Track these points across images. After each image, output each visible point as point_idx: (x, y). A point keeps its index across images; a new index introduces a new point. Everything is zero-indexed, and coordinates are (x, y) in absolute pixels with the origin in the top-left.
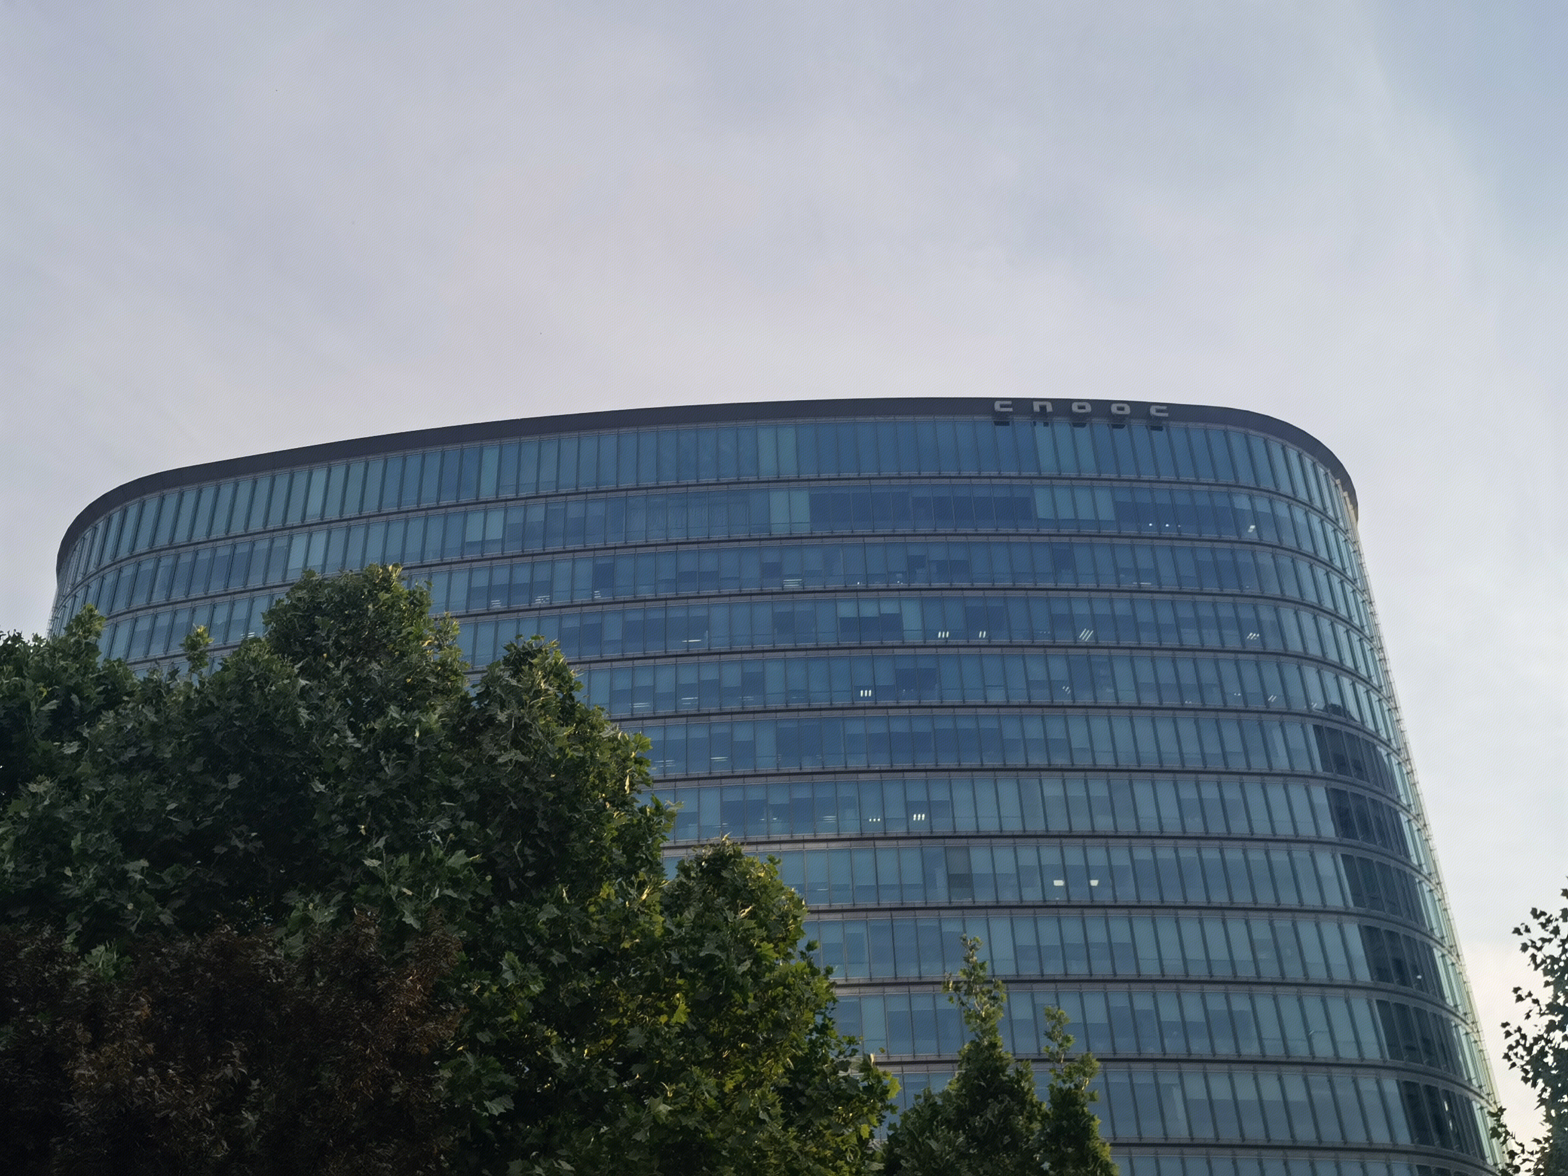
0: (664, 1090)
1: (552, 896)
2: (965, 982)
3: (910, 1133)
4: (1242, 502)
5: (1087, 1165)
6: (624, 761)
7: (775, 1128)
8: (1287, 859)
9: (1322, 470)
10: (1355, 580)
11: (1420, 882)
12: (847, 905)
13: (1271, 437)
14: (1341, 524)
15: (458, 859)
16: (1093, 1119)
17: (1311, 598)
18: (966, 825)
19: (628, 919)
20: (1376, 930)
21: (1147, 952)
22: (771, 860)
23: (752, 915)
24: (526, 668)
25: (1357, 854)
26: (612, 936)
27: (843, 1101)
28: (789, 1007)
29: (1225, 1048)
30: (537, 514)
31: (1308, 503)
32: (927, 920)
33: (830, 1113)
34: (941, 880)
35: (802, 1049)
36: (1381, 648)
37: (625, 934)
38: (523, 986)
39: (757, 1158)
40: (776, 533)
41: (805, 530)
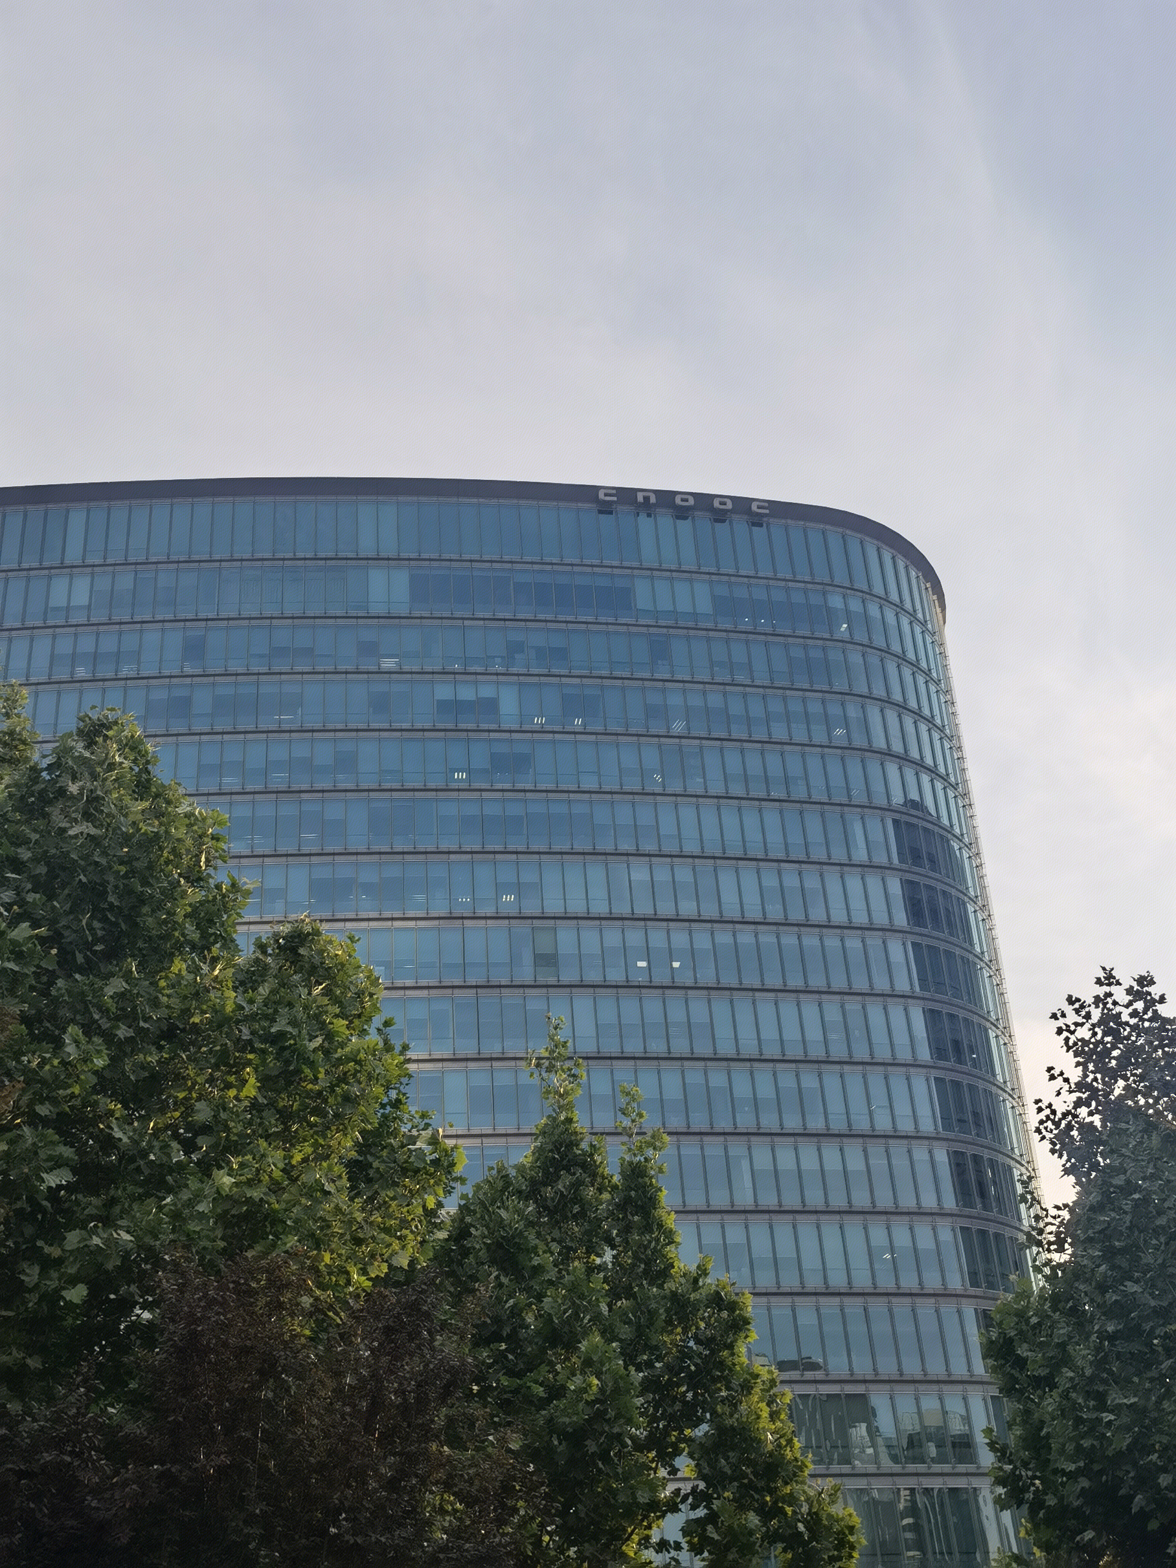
0: (229, 1163)
1: (120, 970)
2: (548, 1058)
3: (482, 1203)
4: (836, 601)
5: (652, 1232)
6: (200, 837)
7: (342, 1199)
8: (861, 945)
9: (914, 573)
10: (940, 681)
11: (981, 969)
12: (433, 982)
13: (867, 539)
15: (23, 931)
16: (660, 1190)
17: (897, 697)
18: (554, 906)
19: (198, 994)
20: (939, 1012)
21: (724, 1032)
22: (351, 938)
23: (327, 992)
24: (100, 740)
25: (925, 941)
26: (182, 1011)
27: (409, 1173)
28: (360, 1083)
29: (792, 1123)
30: (125, 581)
31: (899, 604)
32: (512, 997)
33: (396, 1184)
34: (527, 958)
35: (371, 1124)
36: (960, 747)
37: (195, 1009)
38: (86, 1060)
39: (321, 1228)
40: (373, 612)
41: (403, 610)
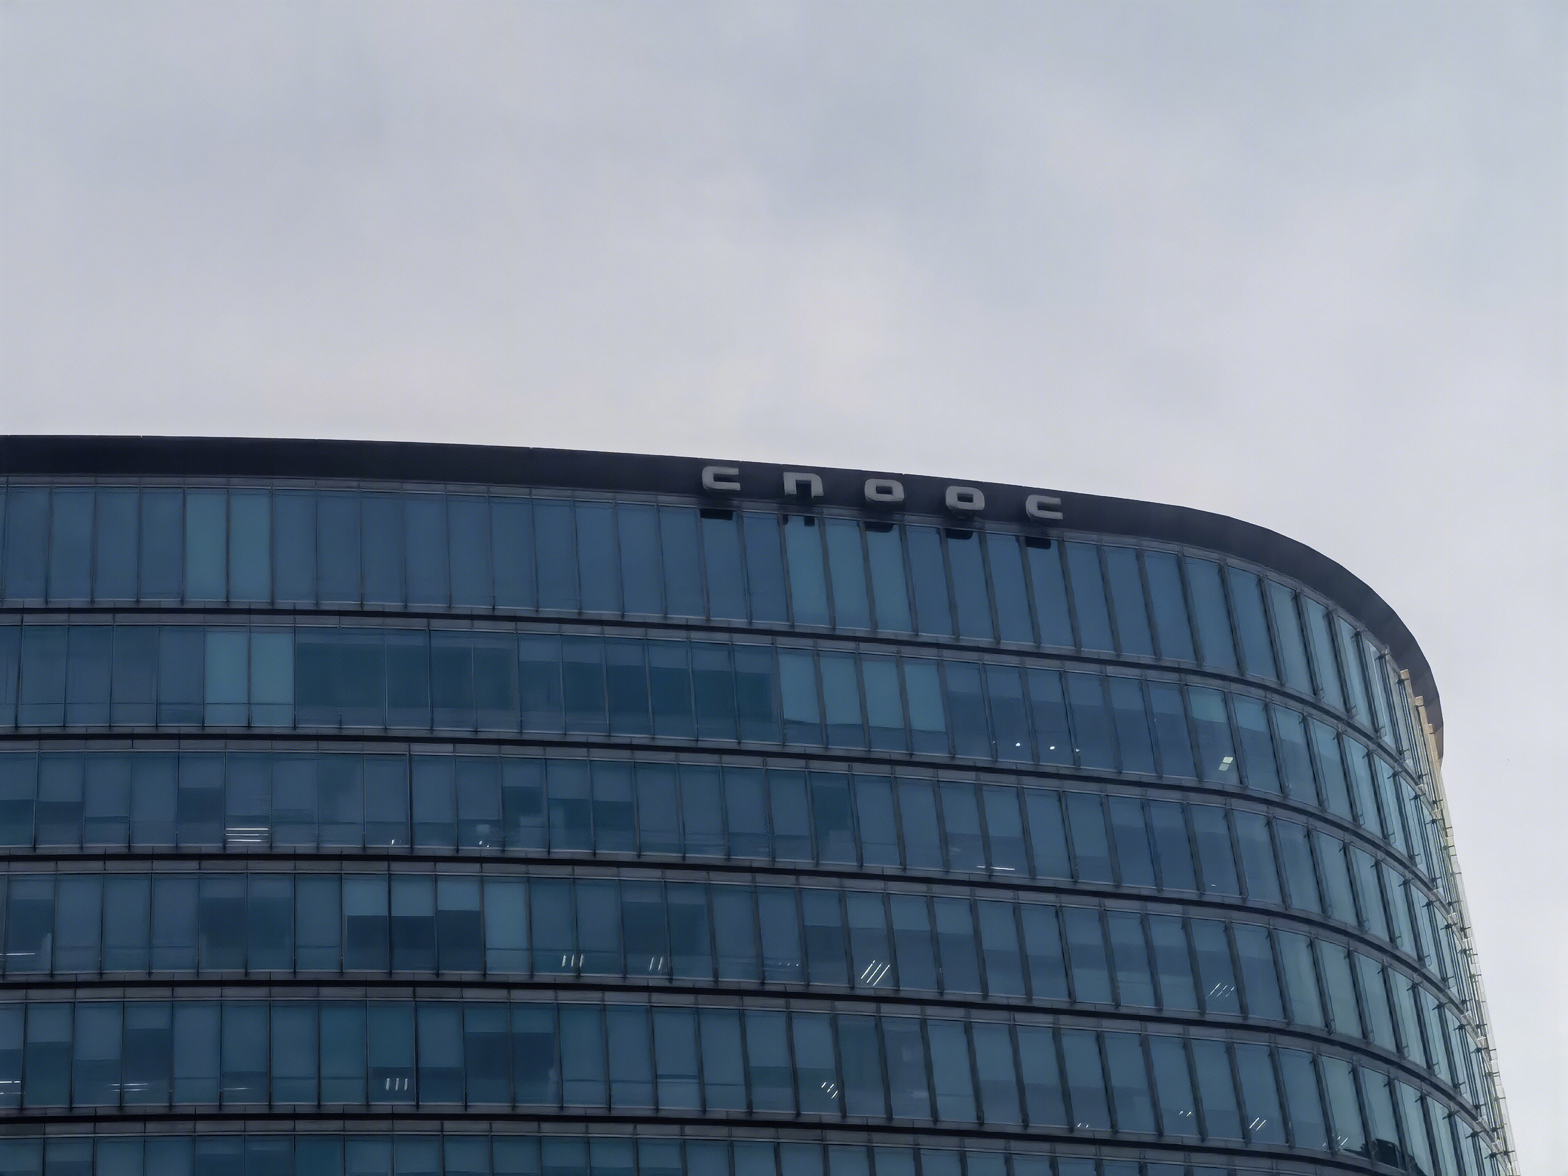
4: (1208, 707)
9: (1373, 649)
10: (1434, 880)
13: (1271, 573)
14: (1409, 763)
17: (1344, 914)
31: (1344, 715)
36: (1481, 1026)
40: (215, 724)
41: (281, 723)
